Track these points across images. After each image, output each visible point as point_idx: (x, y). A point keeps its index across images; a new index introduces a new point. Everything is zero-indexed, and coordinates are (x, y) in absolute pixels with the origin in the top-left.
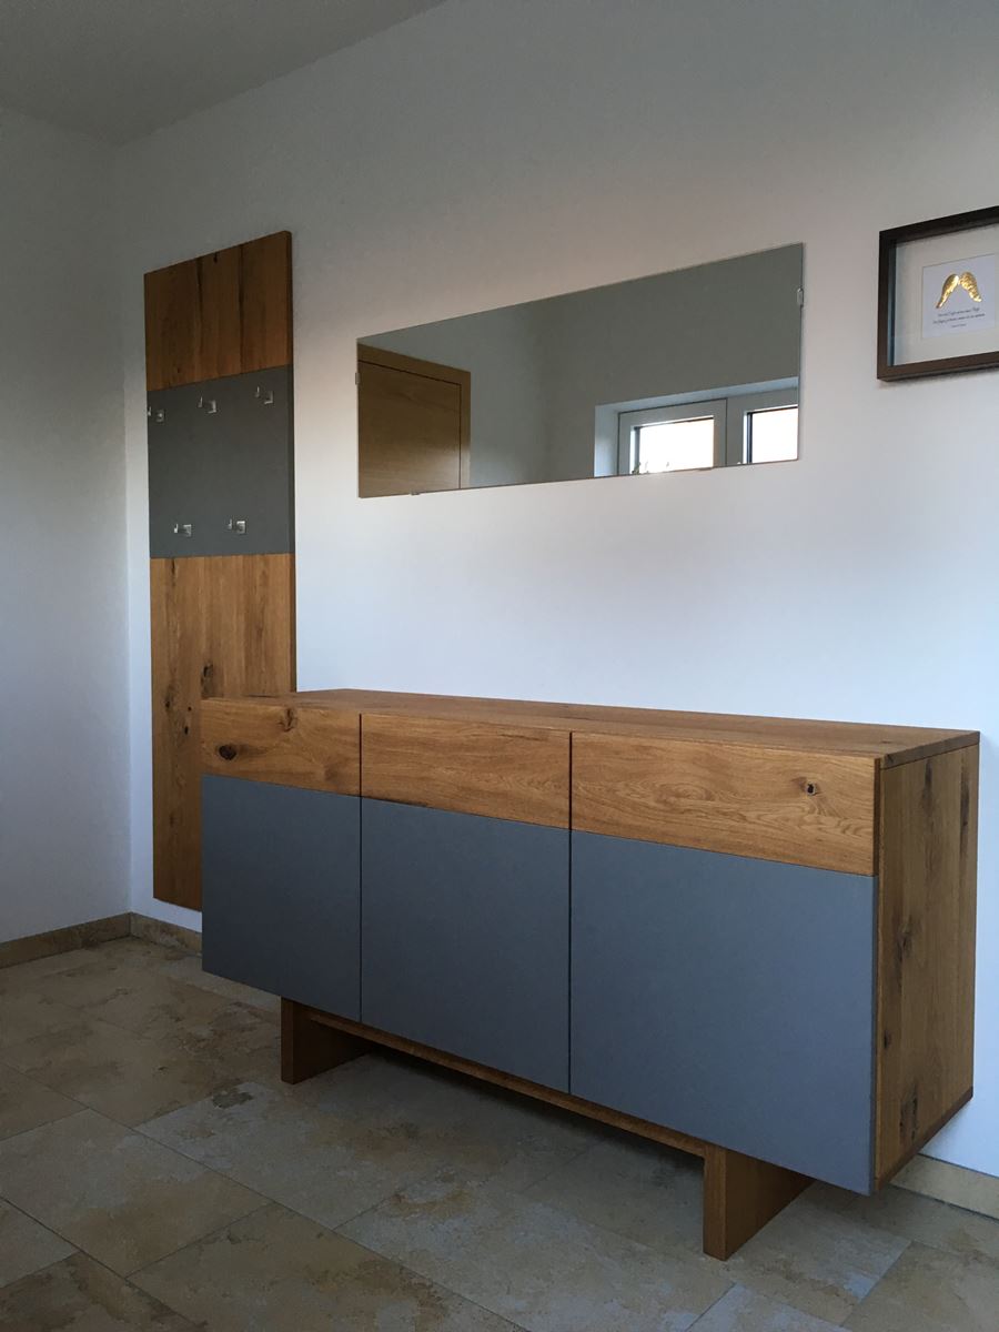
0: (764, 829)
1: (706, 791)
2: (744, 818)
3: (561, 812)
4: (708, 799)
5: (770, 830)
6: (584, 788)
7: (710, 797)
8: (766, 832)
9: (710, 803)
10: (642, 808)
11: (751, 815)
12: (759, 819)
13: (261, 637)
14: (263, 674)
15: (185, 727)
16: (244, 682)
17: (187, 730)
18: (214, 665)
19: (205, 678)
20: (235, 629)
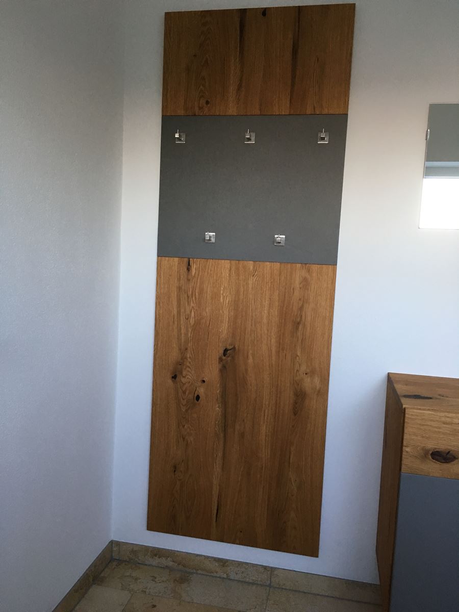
13: (297, 328)
14: (298, 358)
15: (196, 395)
16: (274, 363)
17: (198, 398)
18: (237, 348)
19: (224, 358)
20: (265, 321)
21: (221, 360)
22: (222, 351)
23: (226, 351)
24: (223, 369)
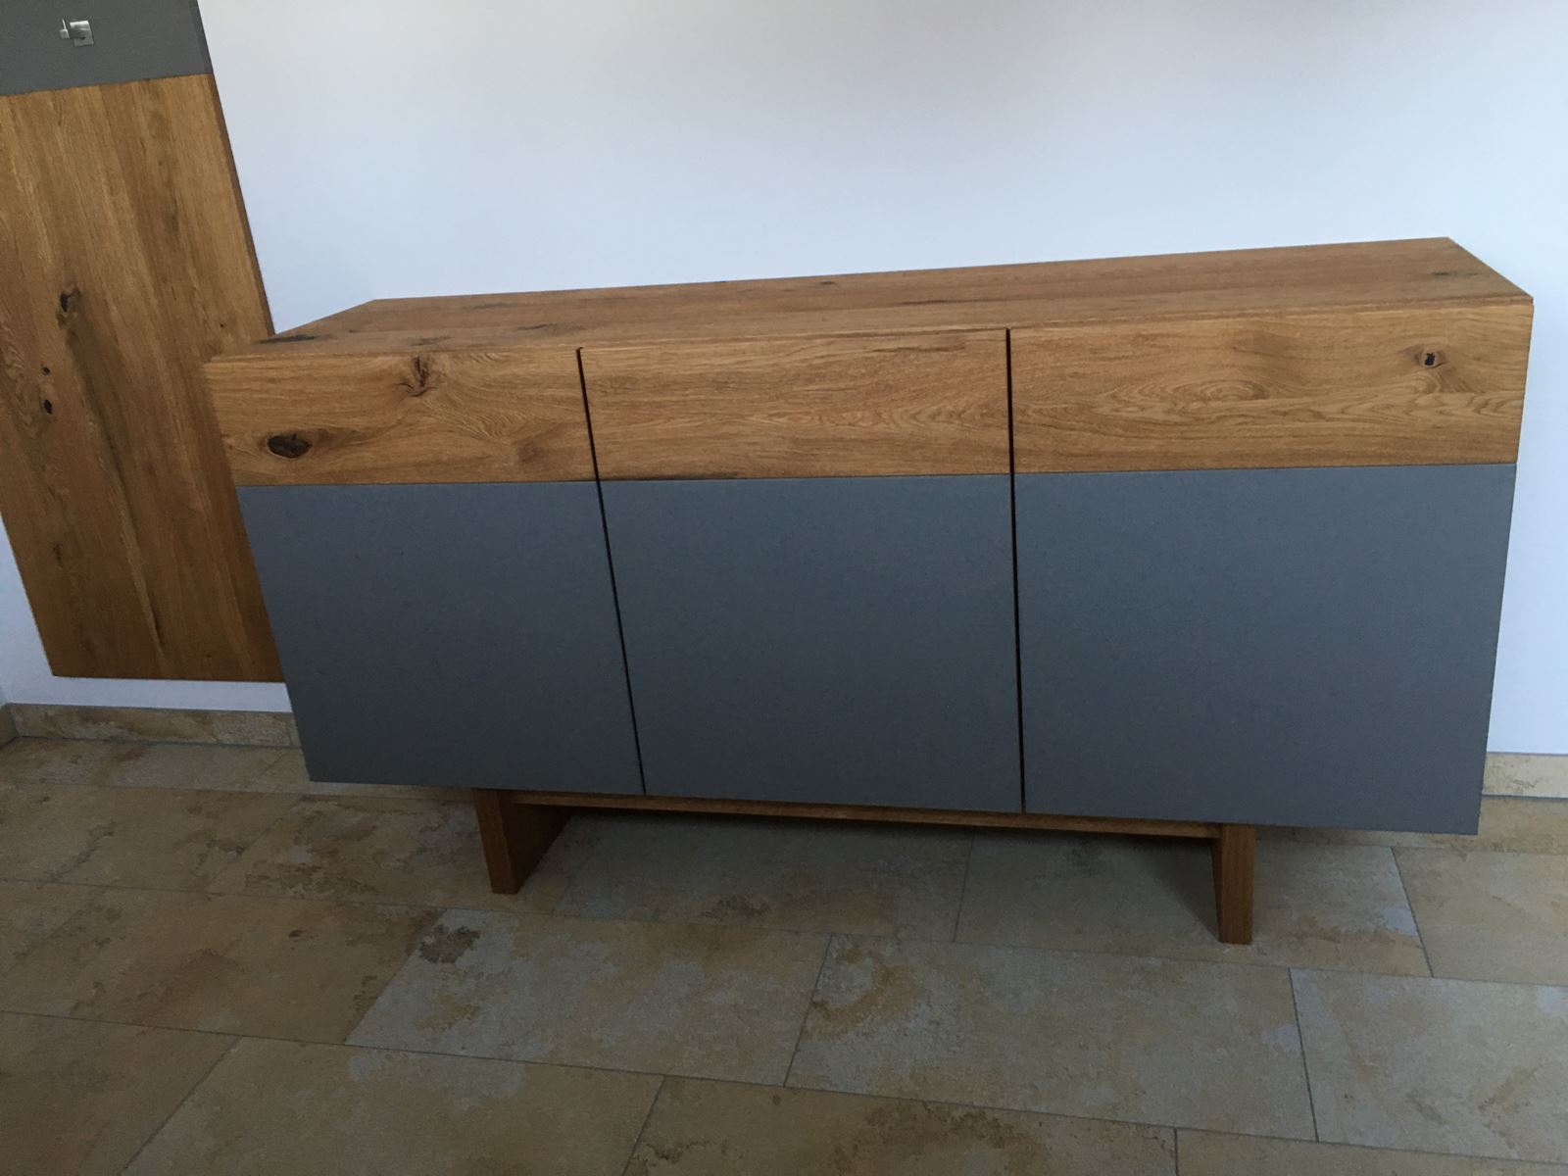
0: (1351, 425)
1: (1255, 386)
2: (1319, 416)
3: (996, 451)
4: (1256, 397)
5: (1361, 425)
6: (1035, 411)
7: (1260, 394)
8: (1353, 429)
9: (1260, 403)
10: (1142, 426)
11: (1331, 409)
12: (1343, 412)
13: (176, 229)
14: (196, 294)
15: (43, 402)
16: (157, 312)
17: (48, 406)
18: (81, 289)
19: (65, 315)
20: (113, 221)
21: (62, 320)
22: (57, 302)
23: (64, 299)
24: (73, 338)
